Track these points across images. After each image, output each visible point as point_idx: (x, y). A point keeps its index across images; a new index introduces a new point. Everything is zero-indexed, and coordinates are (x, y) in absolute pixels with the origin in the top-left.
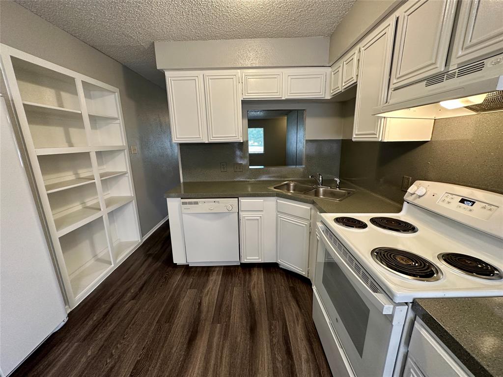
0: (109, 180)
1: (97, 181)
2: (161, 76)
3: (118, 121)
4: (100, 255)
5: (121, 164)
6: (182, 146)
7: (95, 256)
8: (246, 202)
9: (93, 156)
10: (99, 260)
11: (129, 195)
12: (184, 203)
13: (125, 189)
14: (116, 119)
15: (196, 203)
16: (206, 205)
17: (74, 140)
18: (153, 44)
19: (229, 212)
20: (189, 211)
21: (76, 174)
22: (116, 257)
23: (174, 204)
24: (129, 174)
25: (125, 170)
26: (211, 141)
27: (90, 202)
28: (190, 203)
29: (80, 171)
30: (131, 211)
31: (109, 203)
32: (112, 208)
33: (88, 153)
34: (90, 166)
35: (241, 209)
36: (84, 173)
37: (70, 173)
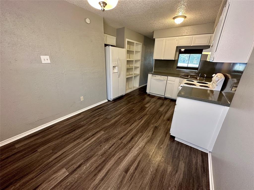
0: (136, 68)
1: (134, 68)
2: (154, 40)
3: (140, 52)
5: (138, 65)
6: (156, 60)
7: (129, 87)
8: (170, 78)
9: (134, 61)
12: (152, 76)
13: (138, 72)
15: (156, 76)
16: (158, 77)
17: (130, 57)
18: (154, 31)
19: (164, 80)
20: (153, 78)
21: (129, 66)
22: (133, 88)
23: (150, 76)
24: (140, 68)
25: (139, 66)
26: (164, 59)
27: (130, 73)
28: (154, 76)
29: (130, 65)
30: (138, 78)
31: (134, 74)
32: (135, 75)
33: (133, 61)
34: (133, 64)
35: (168, 80)
36: (131, 66)
37: (128, 65)
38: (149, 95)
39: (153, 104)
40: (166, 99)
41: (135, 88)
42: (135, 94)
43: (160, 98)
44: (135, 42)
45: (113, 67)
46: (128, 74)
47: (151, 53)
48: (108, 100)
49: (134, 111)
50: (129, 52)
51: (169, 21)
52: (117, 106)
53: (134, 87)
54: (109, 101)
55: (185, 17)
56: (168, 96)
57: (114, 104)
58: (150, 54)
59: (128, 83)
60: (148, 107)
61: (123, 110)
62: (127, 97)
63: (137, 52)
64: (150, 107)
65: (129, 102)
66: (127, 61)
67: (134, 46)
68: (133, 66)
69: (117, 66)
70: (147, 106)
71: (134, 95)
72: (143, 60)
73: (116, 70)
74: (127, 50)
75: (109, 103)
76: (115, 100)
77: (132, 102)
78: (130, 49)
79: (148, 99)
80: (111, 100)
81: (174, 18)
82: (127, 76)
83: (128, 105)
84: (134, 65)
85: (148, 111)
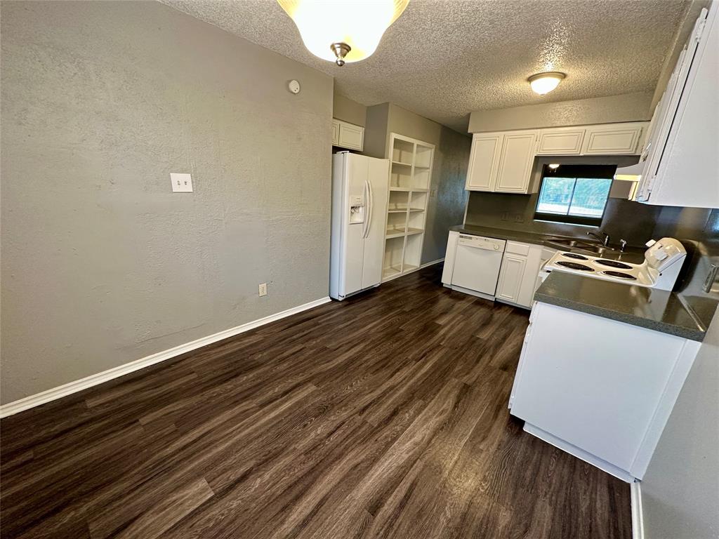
0: (415, 213)
1: (408, 212)
2: (469, 138)
3: (429, 170)
4: (393, 266)
5: (422, 204)
6: (472, 192)
7: (391, 265)
8: (512, 245)
9: (410, 194)
10: (391, 268)
11: (421, 228)
12: (461, 237)
13: (419, 223)
14: (428, 168)
15: (471, 238)
16: (478, 241)
18: (469, 115)
19: (496, 251)
20: (462, 243)
21: (396, 206)
22: (404, 269)
23: (453, 236)
24: (425, 212)
25: (423, 208)
26: (496, 191)
27: (398, 227)
28: (466, 237)
29: (398, 204)
30: (419, 242)
31: (409, 230)
32: (411, 233)
33: (408, 192)
34: (406, 201)
35: (507, 250)
36: (400, 206)
37: (394, 204)
38: (448, 291)
39: (458, 318)
40: (498, 305)
41: (411, 269)
42: (410, 286)
43: (480, 302)
44: (416, 142)
45: (352, 208)
46: (392, 228)
47: (459, 173)
48: (331, 298)
49: (402, 334)
50: (397, 169)
51: (516, 86)
52: (356, 317)
53: (405, 267)
54: (334, 300)
55: (564, 76)
56: (504, 296)
57: (349, 311)
58: (457, 176)
59: (389, 253)
60: (445, 325)
61: (371, 329)
62: (386, 292)
63: (419, 169)
64: (449, 326)
65: (391, 309)
66: (392, 193)
67: (412, 152)
68: (405, 207)
69: (363, 204)
70: (441, 322)
71: (407, 287)
72: (436, 192)
73: (358, 218)
74: (392, 161)
75: (335, 306)
76: (352, 299)
77: (399, 307)
78: (400, 161)
79: (444, 301)
80: (341, 299)
81: (530, 79)
82: (387, 234)
83: (386, 315)
84: (410, 205)
85: (444, 339)
